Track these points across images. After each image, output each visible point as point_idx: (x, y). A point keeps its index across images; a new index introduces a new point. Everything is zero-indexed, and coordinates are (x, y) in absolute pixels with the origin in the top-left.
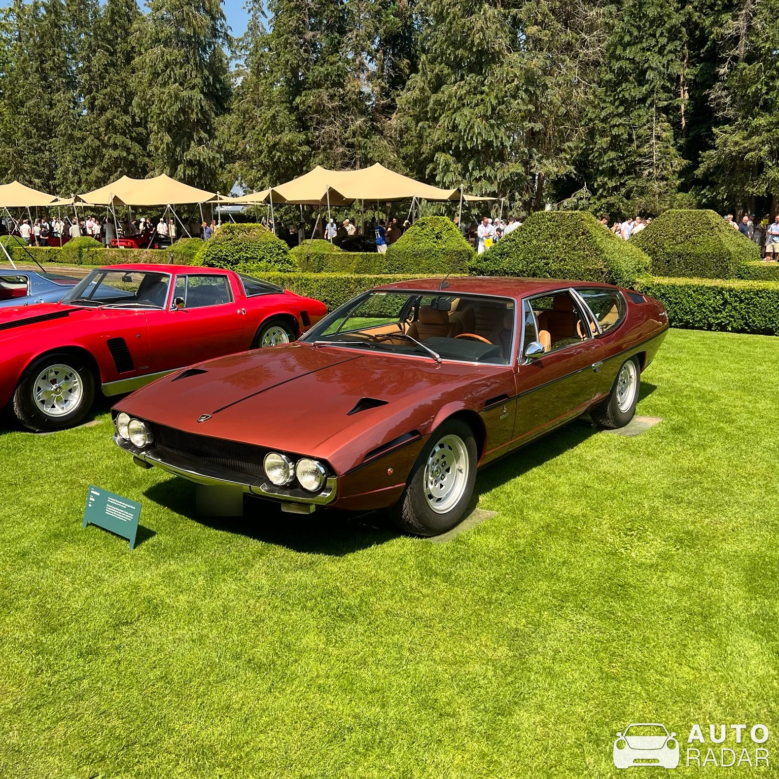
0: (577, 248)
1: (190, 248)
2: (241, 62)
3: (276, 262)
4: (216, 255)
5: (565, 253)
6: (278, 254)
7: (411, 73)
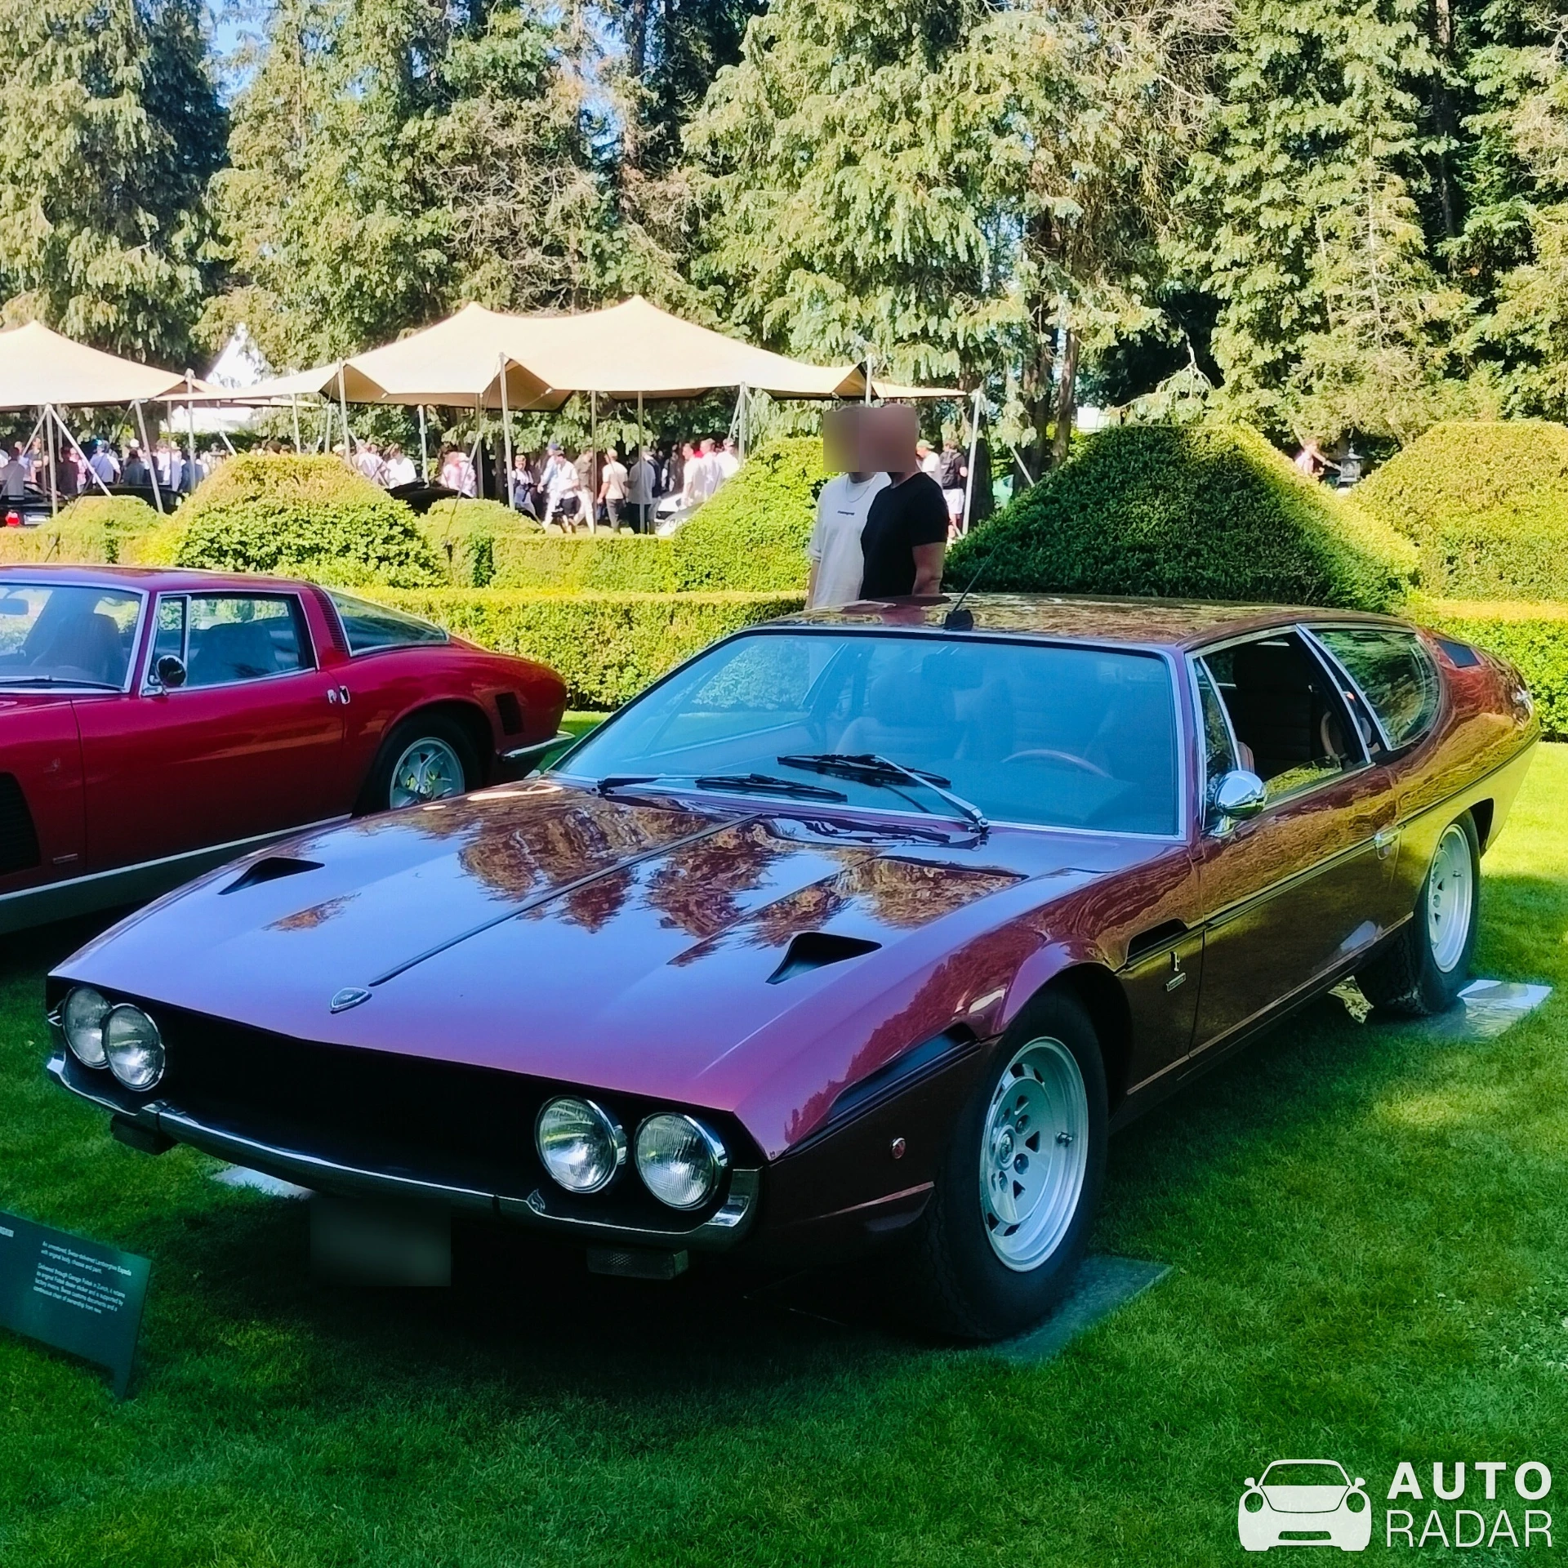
0: (1229, 524)
1: (109, 525)
2: (255, 26)
3: (381, 559)
4: (212, 541)
5: (1198, 534)
6: (386, 541)
7: (719, 64)
